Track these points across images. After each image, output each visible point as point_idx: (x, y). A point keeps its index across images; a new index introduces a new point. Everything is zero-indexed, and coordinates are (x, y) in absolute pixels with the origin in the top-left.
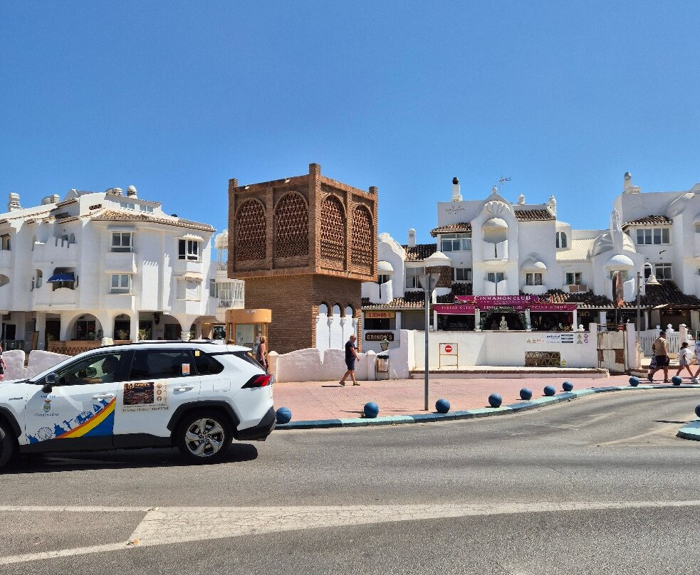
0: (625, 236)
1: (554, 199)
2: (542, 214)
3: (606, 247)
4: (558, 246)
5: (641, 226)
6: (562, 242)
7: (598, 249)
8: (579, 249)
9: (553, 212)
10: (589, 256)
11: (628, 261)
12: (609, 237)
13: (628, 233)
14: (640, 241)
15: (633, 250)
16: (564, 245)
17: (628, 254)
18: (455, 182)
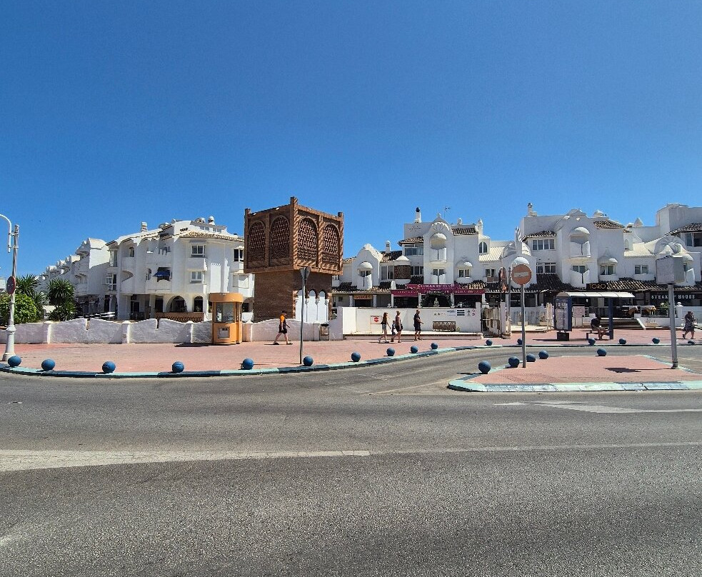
0: (524, 244)
1: (481, 221)
2: (471, 231)
3: (511, 252)
4: (481, 252)
5: (535, 238)
6: (484, 249)
7: (506, 253)
8: (495, 253)
9: (477, 230)
10: (500, 258)
11: (524, 261)
12: (514, 245)
13: (527, 243)
14: (535, 248)
15: (529, 254)
16: (486, 250)
17: (525, 256)
18: (418, 210)
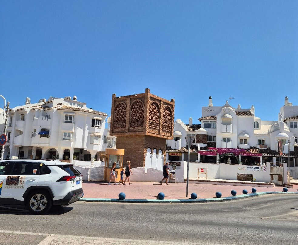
0: (285, 124)
1: (254, 107)
2: (247, 113)
3: (276, 129)
4: (255, 128)
5: (292, 120)
6: (256, 126)
7: (273, 129)
8: (264, 129)
9: (252, 113)
10: (269, 133)
11: (286, 135)
12: (278, 124)
13: (286, 123)
14: (292, 127)
15: (288, 131)
16: (258, 127)
17: (286, 132)
18: (210, 98)
